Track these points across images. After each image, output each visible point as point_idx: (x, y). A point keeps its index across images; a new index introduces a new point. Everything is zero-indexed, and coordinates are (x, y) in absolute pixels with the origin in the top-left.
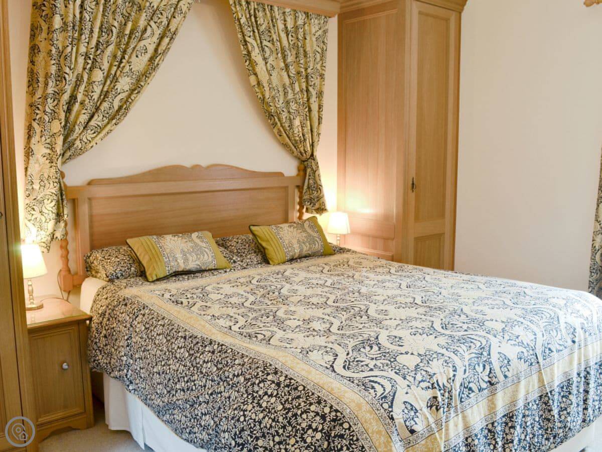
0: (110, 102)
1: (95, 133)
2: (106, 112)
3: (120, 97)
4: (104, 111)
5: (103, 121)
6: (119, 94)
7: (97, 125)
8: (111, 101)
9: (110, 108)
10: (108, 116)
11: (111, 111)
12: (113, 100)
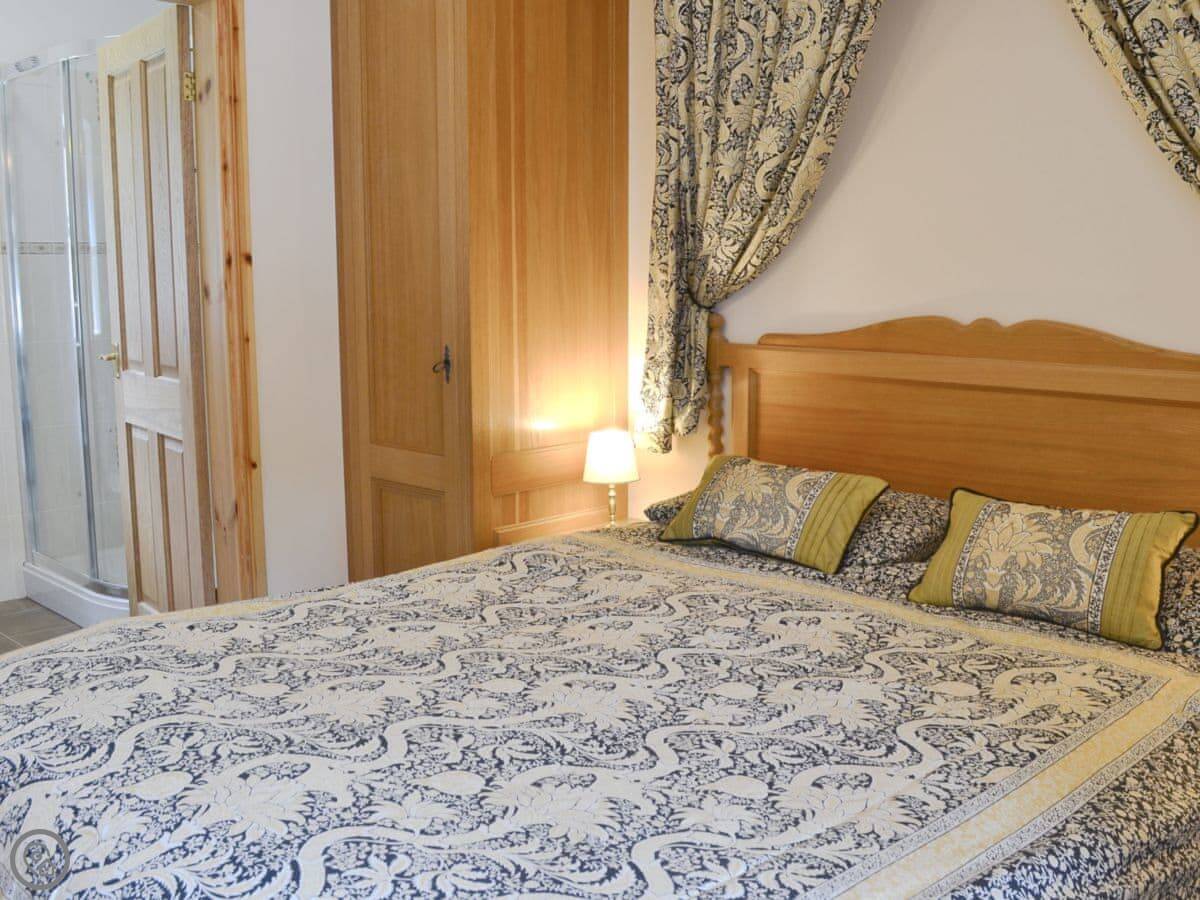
0: (749, 182)
1: (734, 243)
2: (745, 202)
3: (765, 169)
4: (742, 199)
5: (743, 220)
6: (763, 163)
7: (735, 227)
8: (750, 178)
9: (751, 192)
10: (749, 210)
11: (753, 199)
12: (754, 177)
